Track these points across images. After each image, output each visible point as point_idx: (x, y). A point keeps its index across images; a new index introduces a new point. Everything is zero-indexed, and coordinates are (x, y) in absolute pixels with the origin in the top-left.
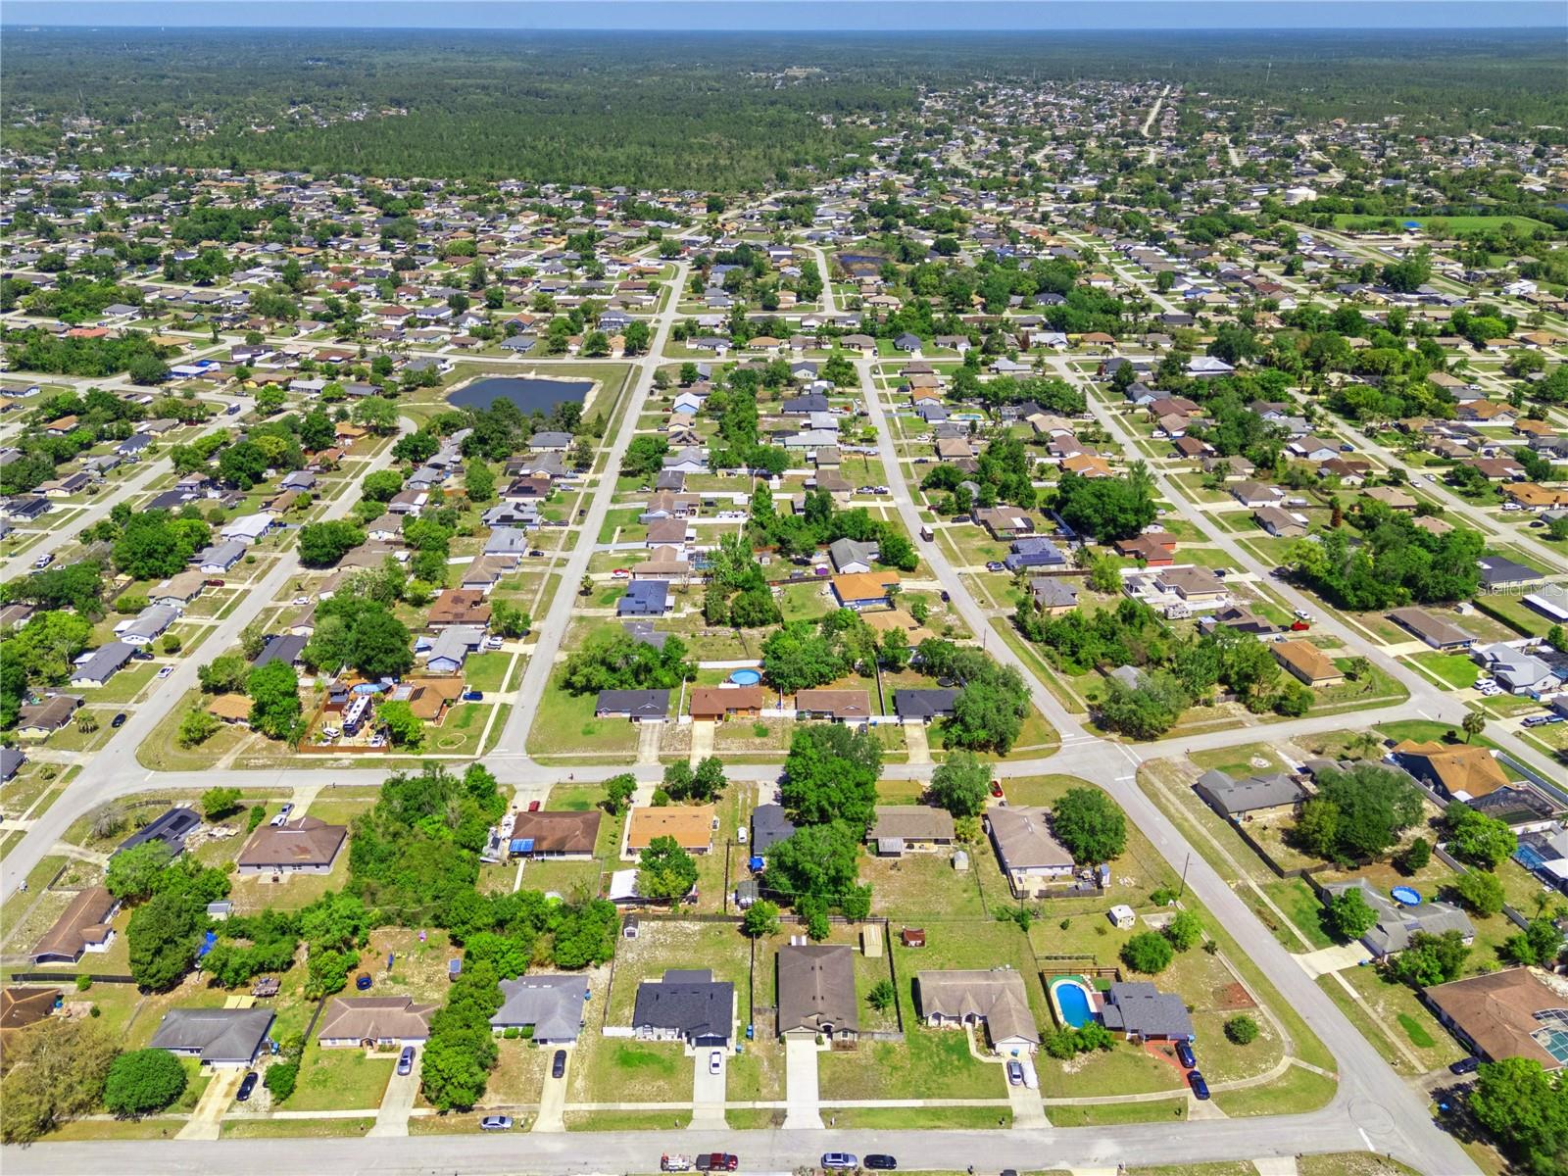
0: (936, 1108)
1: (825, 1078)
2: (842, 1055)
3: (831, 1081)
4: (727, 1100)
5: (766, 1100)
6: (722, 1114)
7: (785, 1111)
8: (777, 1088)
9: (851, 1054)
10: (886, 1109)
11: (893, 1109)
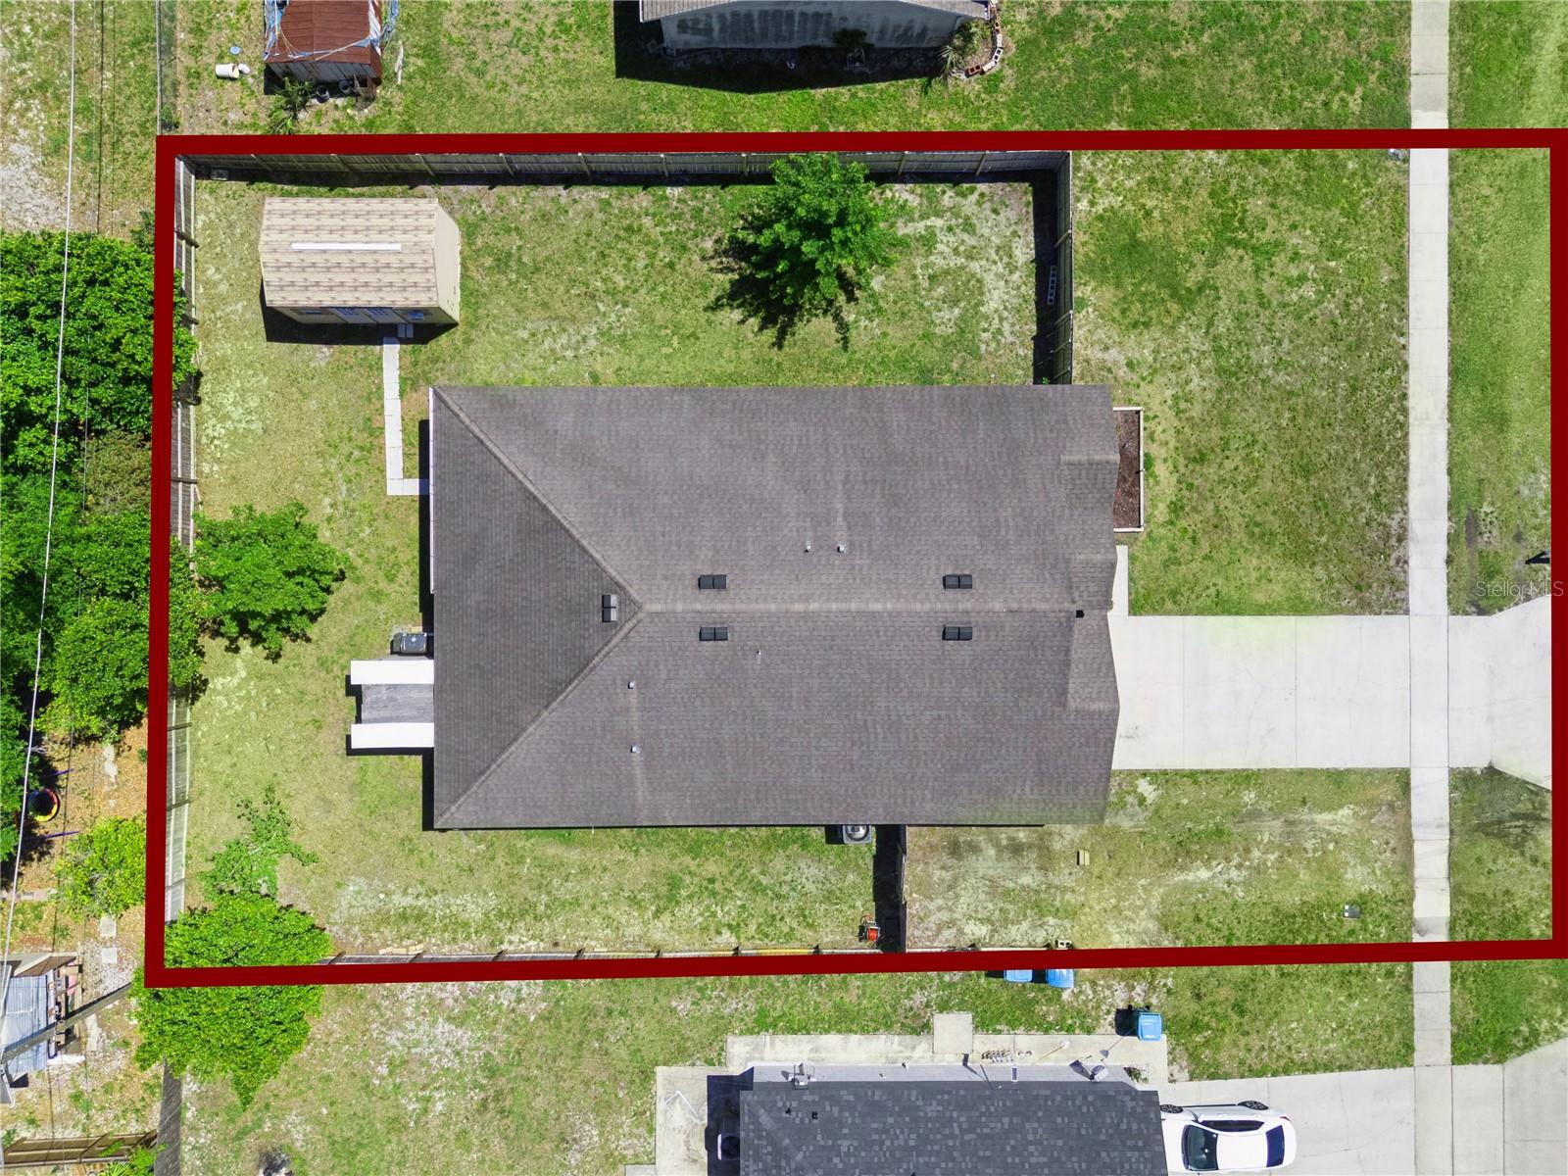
0: (1460, 55)
1: (1285, 577)
2: (1159, 486)
3: (1301, 553)
4: (1404, 1055)
5: (1407, 867)
6: (1481, 1076)
7: (1463, 781)
8: (1341, 818)
9: (1159, 446)
10: (1460, 296)
11: (1458, 263)
